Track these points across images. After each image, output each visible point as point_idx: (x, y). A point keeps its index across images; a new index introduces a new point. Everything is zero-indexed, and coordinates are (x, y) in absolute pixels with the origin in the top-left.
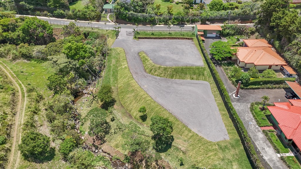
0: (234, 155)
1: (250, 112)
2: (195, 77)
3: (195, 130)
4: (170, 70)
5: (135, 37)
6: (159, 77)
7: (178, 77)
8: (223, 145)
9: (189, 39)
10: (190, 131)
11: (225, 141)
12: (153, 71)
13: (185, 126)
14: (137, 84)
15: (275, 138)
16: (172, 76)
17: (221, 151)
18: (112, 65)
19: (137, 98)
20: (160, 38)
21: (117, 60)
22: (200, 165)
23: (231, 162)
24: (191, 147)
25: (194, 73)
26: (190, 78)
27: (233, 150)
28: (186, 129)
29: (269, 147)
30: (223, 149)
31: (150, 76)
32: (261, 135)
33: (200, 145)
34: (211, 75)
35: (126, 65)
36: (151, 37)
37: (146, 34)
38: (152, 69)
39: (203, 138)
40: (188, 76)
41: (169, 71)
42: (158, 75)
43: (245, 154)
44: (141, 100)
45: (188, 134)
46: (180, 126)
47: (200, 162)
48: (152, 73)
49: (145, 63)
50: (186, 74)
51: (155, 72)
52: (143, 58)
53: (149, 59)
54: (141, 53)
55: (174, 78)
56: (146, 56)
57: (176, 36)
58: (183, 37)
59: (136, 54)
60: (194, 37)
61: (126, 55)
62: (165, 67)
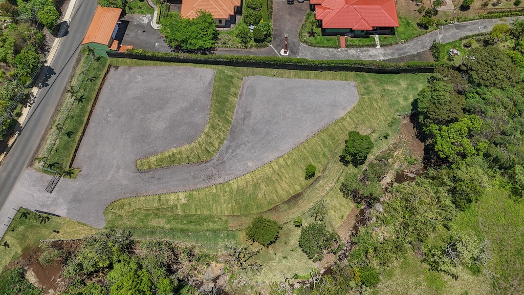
0: (376, 85)
1: (316, 48)
2: (233, 90)
3: (342, 114)
4: (216, 120)
6: (225, 141)
7: (229, 113)
8: (363, 91)
9: (108, 72)
10: (343, 119)
11: (357, 87)
12: (211, 150)
13: (336, 122)
14: (243, 177)
15: (356, 41)
16: (227, 121)
17: (371, 95)
18: (168, 226)
19: (274, 179)
20: (87, 121)
21: (153, 216)
22: (389, 118)
23: (384, 89)
24: (366, 122)
25: (228, 88)
26: (233, 96)
27: (369, 84)
28: (341, 123)
29: (368, 51)
30: (368, 91)
31: (220, 155)
32: (352, 51)
33: (364, 113)
34: (233, 67)
35: (181, 196)
36: (78, 138)
37: (66, 148)
38: (206, 149)
39: (354, 107)
40: (231, 98)
41: (218, 123)
42: (221, 143)
43: (374, 74)
44: (280, 174)
45: (348, 123)
46: (336, 128)
47: (386, 118)
48: (214, 151)
49: (180, 160)
50: (227, 100)
51: (214, 146)
52: (162, 162)
53: (175, 151)
54: (142, 165)
55: (231, 120)
56: (159, 156)
57: (93, 90)
58: (101, 80)
59: (143, 176)
60: (109, 60)
61: (145, 194)
62: (210, 127)
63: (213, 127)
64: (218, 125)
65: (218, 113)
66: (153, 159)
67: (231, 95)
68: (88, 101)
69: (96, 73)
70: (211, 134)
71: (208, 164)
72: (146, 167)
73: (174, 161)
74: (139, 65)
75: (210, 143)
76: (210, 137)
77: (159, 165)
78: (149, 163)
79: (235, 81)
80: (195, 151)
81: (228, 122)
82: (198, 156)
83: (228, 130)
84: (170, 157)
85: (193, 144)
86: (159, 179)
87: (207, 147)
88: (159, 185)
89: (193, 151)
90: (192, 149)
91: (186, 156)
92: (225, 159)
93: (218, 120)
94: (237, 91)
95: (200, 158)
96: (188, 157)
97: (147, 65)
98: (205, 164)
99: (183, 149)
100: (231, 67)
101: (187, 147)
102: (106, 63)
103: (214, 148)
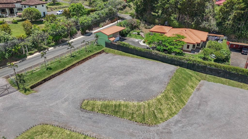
4: (171, 94)
5: (26, 90)
6: (176, 116)
9: (100, 53)
12: (159, 116)
20: (68, 68)
25: (187, 80)
31: (168, 125)
36: (54, 73)
37: (40, 74)
38: (154, 113)
42: (171, 115)
48: (161, 118)
49: (123, 113)
50: (184, 86)
51: (163, 114)
52: (106, 109)
53: (123, 102)
54: (87, 104)
55: (185, 101)
56: (106, 102)
57: (85, 56)
58: (94, 54)
59: (82, 114)
60: (105, 48)
61: (72, 129)
62: (163, 96)
63: (167, 98)
64: (172, 99)
65: (174, 90)
66: (99, 103)
67: (188, 85)
68: (77, 59)
69: (93, 50)
70: (163, 102)
71: (152, 129)
72: (89, 108)
73: (117, 112)
74: (122, 55)
75: (160, 109)
76: (161, 104)
77: (102, 111)
78: (94, 104)
79: (194, 79)
80: (142, 110)
81: (182, 101)
82: (144, 115)
83: (181, 108)
84: (115, 106)
85: (142, 102)
86: (95, 122)
87: (155, 111)
88: (91, 127)
89: (140, 109)
90: (140, 106)
91: (130, 111)
92: (172, 130)
93: (173, 96)
94: (194, 86)
95: (144, 119)
96: (133, 114)
97: (127, 56)
98: (149, 127)
99: (131, 104)
100: (191, 71)
101: (136, 103)
102: (102, 49)
103: (162, 116)
